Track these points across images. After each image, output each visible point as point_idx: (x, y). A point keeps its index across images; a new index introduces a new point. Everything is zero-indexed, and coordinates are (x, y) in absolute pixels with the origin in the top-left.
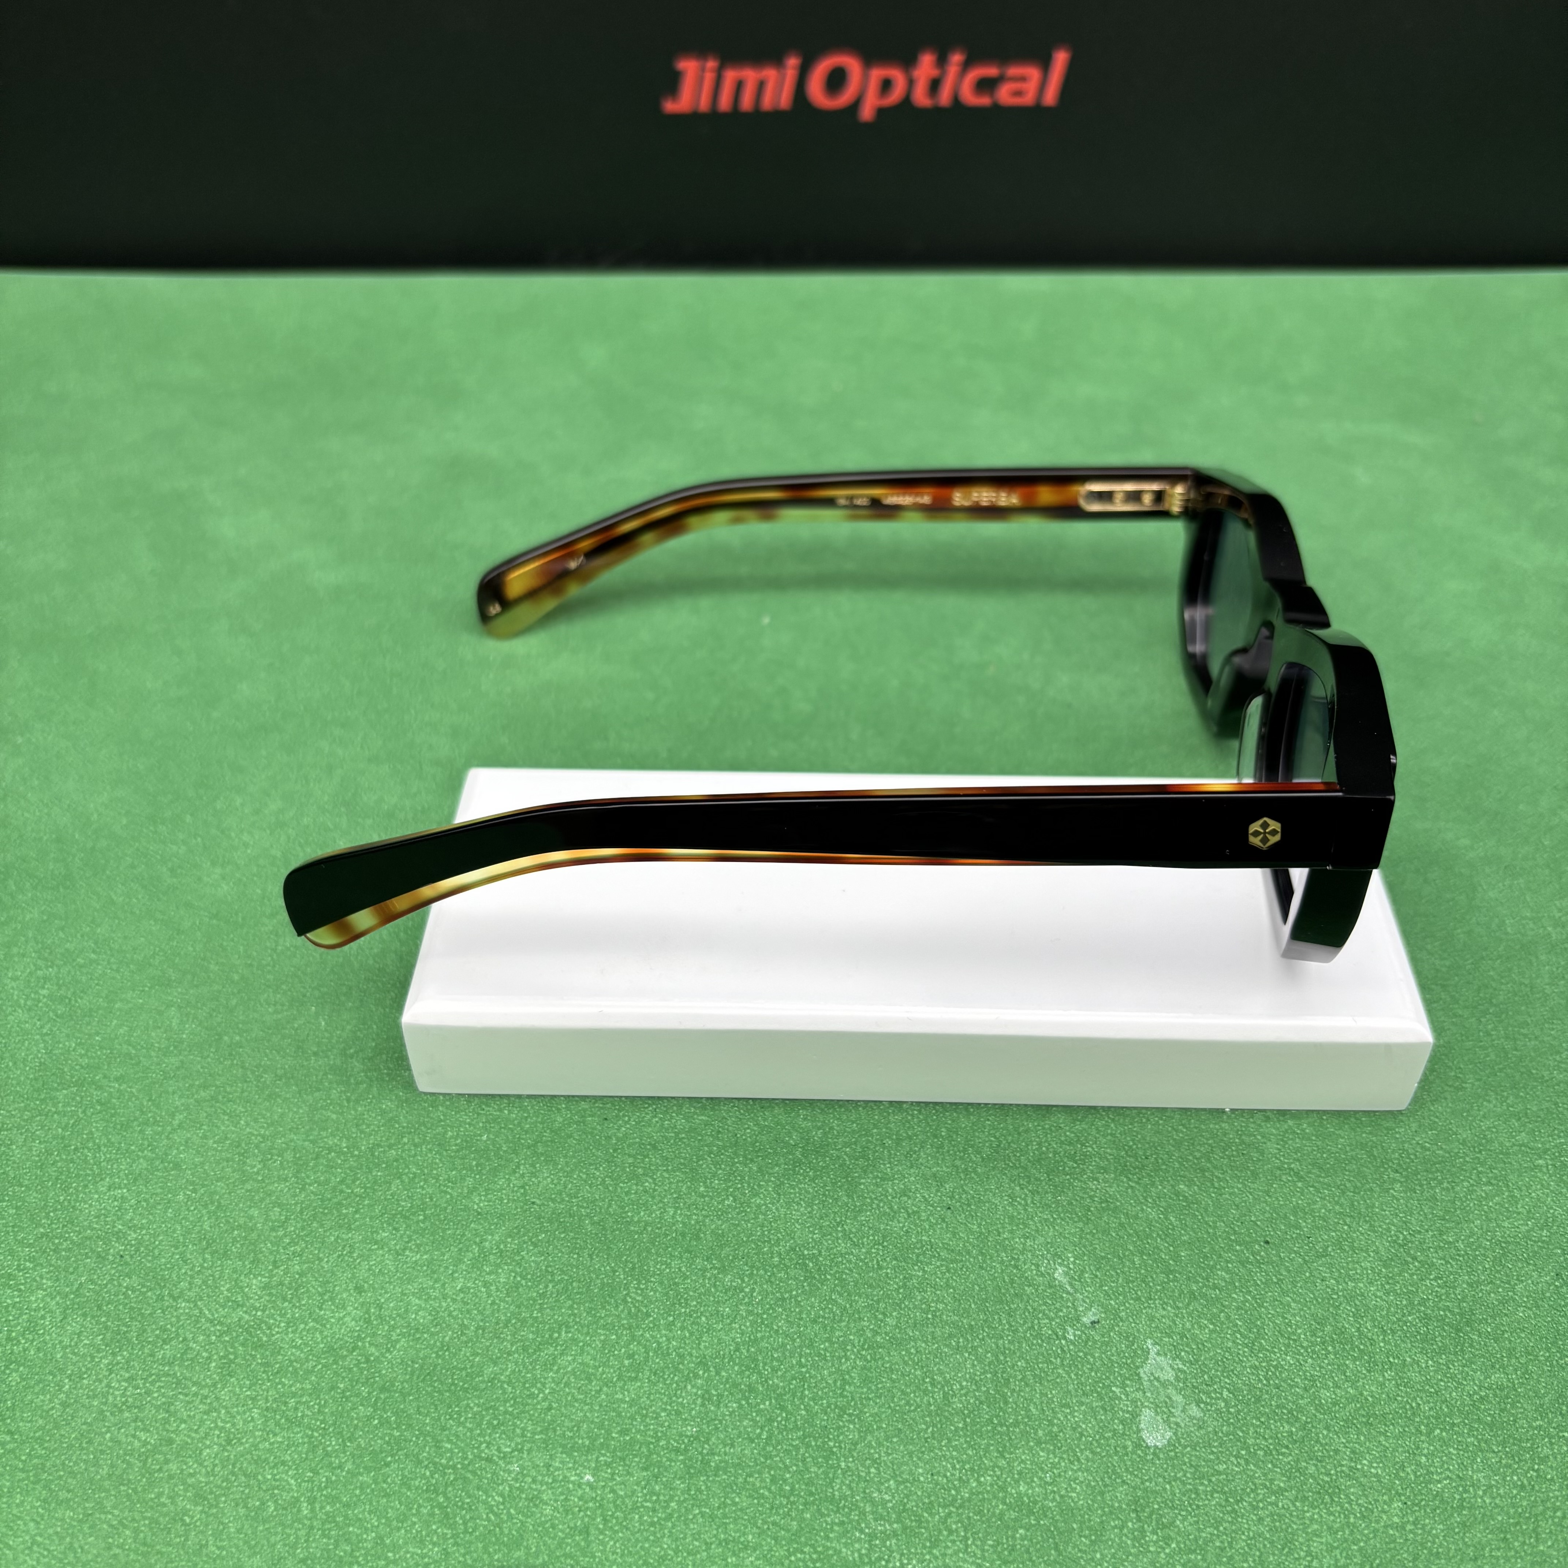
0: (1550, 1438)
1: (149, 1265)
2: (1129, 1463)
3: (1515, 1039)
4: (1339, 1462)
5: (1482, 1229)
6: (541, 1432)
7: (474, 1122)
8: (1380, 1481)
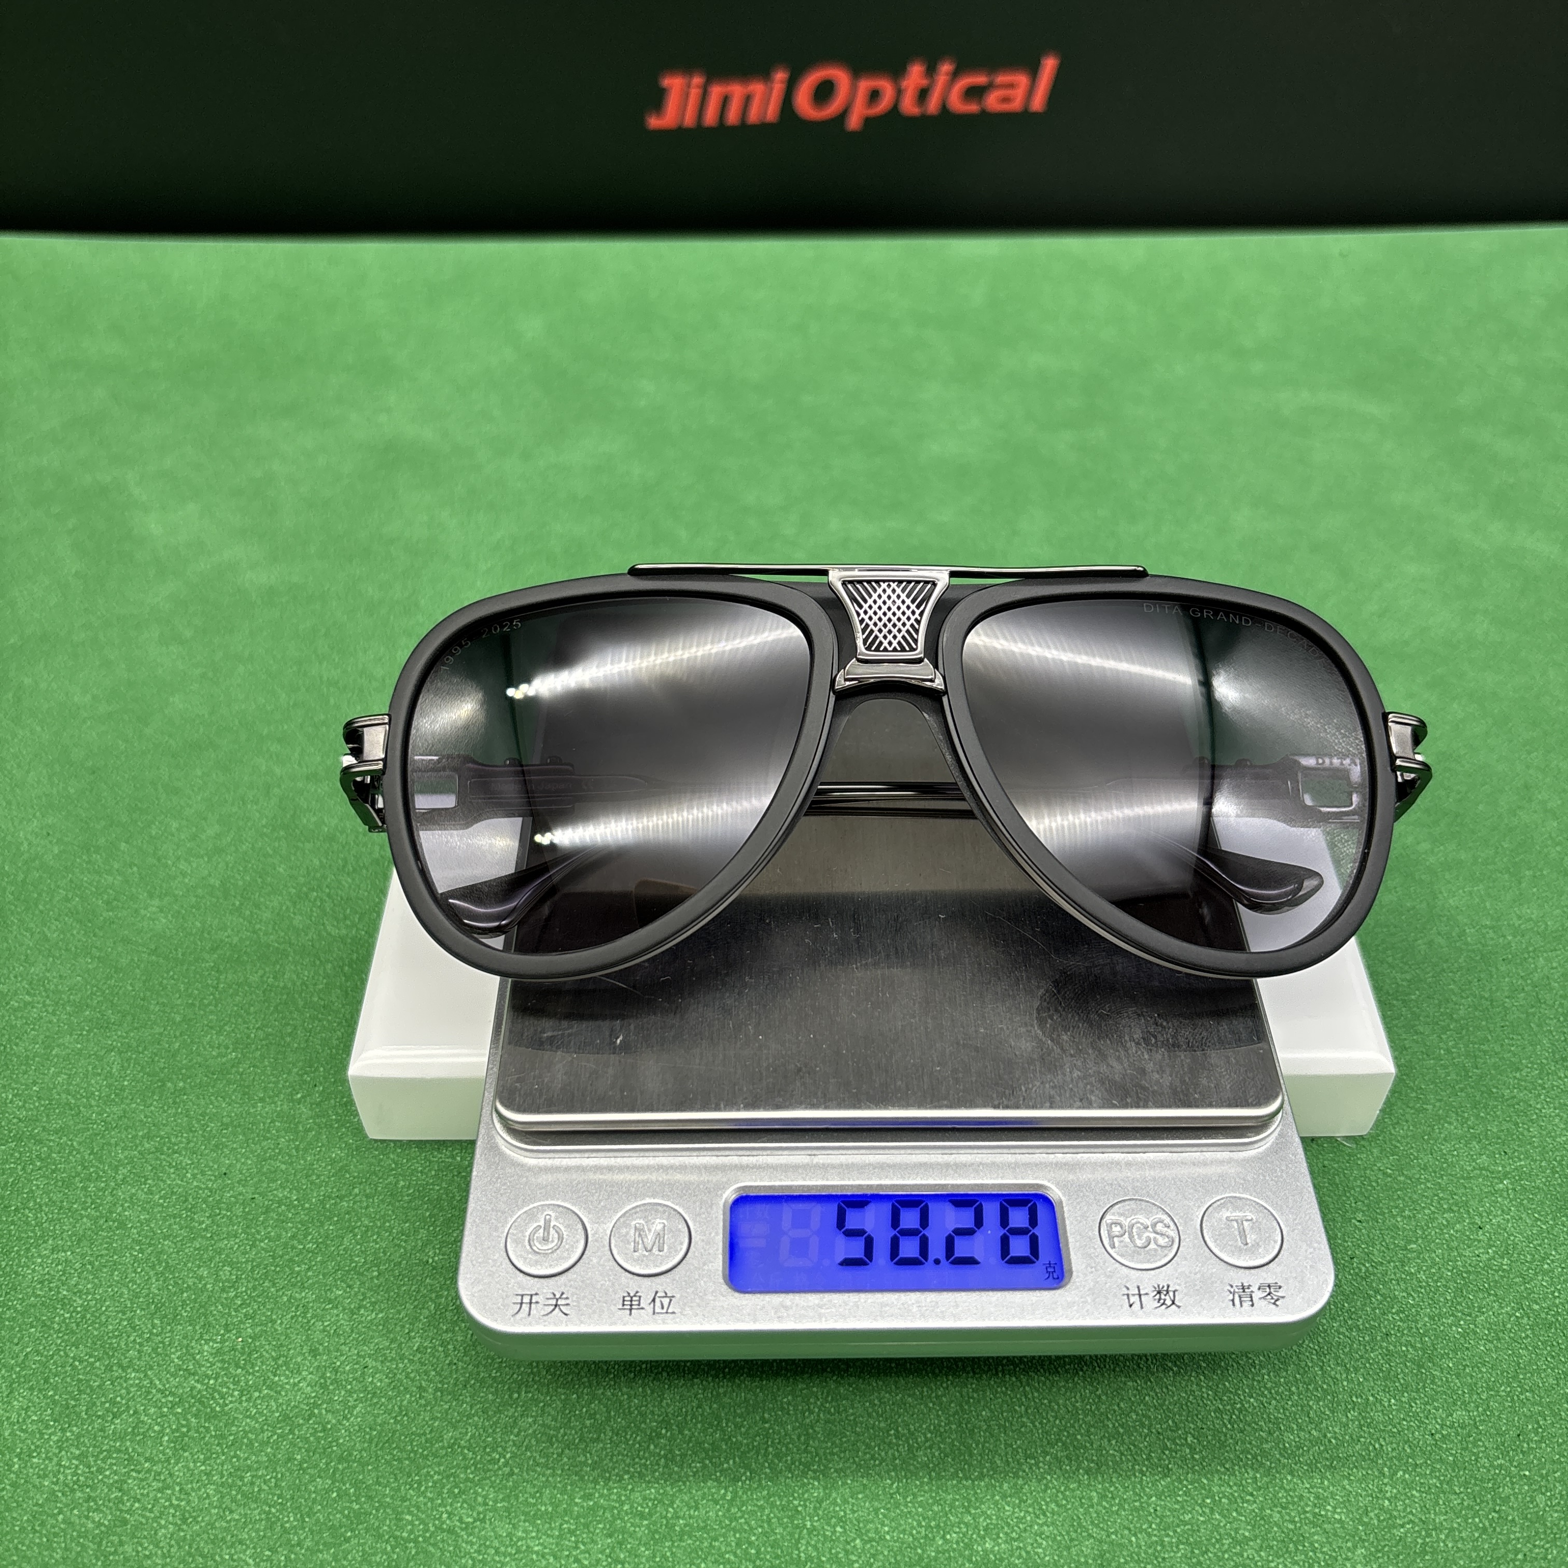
0: (1511, 1478)
1: (96, 1333)
2: (1095, 1515)
3: (1475, 1056)
4: (1303, 1508)
5: (1443, 1258)
6: (503, 1500)
7: (426, 1171)
8: (1343, 1527)
